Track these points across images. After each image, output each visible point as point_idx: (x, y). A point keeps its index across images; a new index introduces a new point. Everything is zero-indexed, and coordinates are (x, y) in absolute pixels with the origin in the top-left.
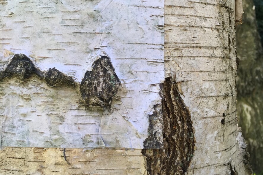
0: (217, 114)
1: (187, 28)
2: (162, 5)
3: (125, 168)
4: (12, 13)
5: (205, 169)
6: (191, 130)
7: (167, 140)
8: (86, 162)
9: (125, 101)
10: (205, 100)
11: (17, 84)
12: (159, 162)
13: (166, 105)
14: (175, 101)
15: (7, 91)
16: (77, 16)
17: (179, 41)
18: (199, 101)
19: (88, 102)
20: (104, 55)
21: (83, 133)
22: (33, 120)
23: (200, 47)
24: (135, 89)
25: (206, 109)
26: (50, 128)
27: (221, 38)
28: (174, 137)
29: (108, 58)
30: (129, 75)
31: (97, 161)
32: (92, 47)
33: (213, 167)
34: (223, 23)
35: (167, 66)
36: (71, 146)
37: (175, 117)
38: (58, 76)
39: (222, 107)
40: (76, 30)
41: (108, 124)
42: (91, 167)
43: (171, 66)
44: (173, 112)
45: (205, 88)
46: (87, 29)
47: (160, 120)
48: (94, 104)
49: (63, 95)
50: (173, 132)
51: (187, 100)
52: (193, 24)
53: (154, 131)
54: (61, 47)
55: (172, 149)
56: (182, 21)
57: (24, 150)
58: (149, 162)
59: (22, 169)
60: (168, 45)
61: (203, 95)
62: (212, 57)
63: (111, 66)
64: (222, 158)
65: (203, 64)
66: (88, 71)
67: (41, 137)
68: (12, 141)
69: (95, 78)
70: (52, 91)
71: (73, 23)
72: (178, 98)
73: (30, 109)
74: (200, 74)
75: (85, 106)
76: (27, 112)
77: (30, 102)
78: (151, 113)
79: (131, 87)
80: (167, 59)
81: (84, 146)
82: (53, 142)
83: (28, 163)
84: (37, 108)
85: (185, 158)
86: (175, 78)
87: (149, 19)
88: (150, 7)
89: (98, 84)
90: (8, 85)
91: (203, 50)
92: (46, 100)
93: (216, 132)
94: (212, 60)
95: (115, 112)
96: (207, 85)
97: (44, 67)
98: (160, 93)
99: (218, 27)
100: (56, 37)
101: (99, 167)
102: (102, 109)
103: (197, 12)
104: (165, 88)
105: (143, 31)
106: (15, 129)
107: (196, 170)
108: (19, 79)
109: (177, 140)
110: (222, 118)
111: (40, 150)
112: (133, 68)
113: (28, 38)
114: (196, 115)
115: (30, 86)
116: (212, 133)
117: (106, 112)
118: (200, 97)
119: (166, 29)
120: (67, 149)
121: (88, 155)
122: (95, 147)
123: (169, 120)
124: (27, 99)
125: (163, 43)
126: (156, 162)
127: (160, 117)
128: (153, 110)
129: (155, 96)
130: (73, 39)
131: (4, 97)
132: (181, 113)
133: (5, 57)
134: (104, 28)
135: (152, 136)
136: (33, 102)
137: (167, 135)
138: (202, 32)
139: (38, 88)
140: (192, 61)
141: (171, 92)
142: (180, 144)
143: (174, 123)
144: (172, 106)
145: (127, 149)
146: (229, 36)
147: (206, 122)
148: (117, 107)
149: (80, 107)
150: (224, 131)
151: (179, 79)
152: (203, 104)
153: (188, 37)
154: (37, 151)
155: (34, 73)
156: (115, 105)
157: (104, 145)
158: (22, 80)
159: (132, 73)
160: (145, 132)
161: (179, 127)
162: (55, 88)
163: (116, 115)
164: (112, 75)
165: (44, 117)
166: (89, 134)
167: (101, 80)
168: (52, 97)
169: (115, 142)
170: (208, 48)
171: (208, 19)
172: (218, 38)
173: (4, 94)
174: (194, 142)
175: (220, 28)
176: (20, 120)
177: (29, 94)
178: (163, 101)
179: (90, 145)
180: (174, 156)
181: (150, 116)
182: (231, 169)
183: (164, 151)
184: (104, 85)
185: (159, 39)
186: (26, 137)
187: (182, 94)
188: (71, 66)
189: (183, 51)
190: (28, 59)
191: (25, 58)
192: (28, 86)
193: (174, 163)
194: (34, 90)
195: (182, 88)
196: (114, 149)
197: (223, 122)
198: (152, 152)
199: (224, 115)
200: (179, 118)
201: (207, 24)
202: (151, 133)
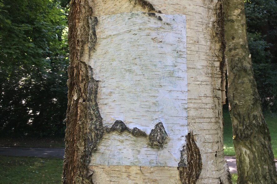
0: (212, 151)
1: (198, 109)
2: (186, 98)
3: (169, 176)
4: (115, 100)
5: (207, 179)
6: (200, 159)
7: (189, 163)
8: (151, 173)
9: (169, 144)
10: (207, 144)
11: (117, 134)
12: (185, 173)
13: (188, 146)
14: (193, 144)
15: (112, 138)
16: (147, 103)
17: (194, 115)
18: (204, 144)
19: (152, 144)
20: (160, 122)
21: (149, 159)
22: (124, 152)
23: (204, 118)
24: (174, 138)
25: (207, 149)
26: (133, 156)
27: (214, 113)
28: (192, 162)
29: (162, 123)
30: (171, 131)
31: (156, 172)
32: (154, 118)
33: (211, 178)
34: (215, 105)
35: (189, 127)
36: (144, 165)
37: (192, 152)
38: (138, 131)
39: (216, 148)
40: (147, 110)
41: (161, 154)
42: (153, 175)
43: (191, 127)
44: (192, 150)
45: (207, 138)
46: (152, 109)
47: (186, 153)
48: (155, 145)
49: (140, 140)
50: (192, 159)
51: (198, 144)
52: (201, 107)
53: (183, 158)
54: (139, 118)
55: (191, 168)
56: (196, 106)
57: (120, 167)
58: (181, 173)
59: (119, 176)
60: (189, 117)
61: (206, 141)
62: (210, 122)
63: (163, 127)
64: (216, 174)
65: (206, 126)
66: (152, 129)
67: (129, 161)
68: (113, 162)
69: (156, 133)
70: (134, 138)
71: (145, 106)
72: (194, 143)
73: (123, 147)
74: (204, 131)
75: (151, 146)
76: (121, 148)
77: (123, 143)
78: (182, 150)
79: (172, 137)
80: (188, 124)
81: (150, 165)
82: (134, 163)
83: (122, 173)
84: (127, 146)
85: (197, 172)
86: (193, 133)
87: (180, 105)
88: (181, 100)
89: (158, 135)
90: (112, 135)
91: (205, 119)
92: (131, 143)
93: (212, 161)
94: (210, 124)
95: (165, 149)
96: (207, 136)
97: (131, 127)
98: (186, 140)
99: (213, 108)
100: (137, 113)
101: (157, 175)
102: (159, 147)
103: (202, 101)
104: (188, 138)
105: (178, 111)
106: (115, 157)
107: (202, 179)
108: (118, 132)
109: (194, 163)
110: (215, 153)
111: (128, 167)
112: (173, 128)
113: (122, 112)
114: (202, 151)
115: (123, 136)
116: (210, 161)
117: (161, 149)
118: (204, 142)
119: (188, 109)
120: (142, 167)
121: (152, 169)
122: (155, 165)
123: (190, 153)
124: (121, 142)
125: (187, 116)
126: (184, 173)
127: (186, 152)
128: (183, 149)
129: (184, 142)
130: (145, 114)
131: (109, 141)
132: (195, 150)
133: (111, 121)
134: (160, 109)
135: (182, 161)
136: (124, 144)
137: (189, 160)
138: (205, 111)
139: (127, 137)
140: (200, 125)
141: (191, 140)
142: (195, 165)
143: (192, 155)
144: (191, 146)
145: (170, 167)
146: (218, 111)
147: (207, 155)
148: (166, 147)
149: (148, 146)
150: (217, 160)
151: (194, 134)
152: (205, 146)
153: (198, 113)
154: (126, 167)
155: (126, 129)
156: (165, 145)
157: (160, 165)
158: (120, 133)
159: (173, 131)
160: (179, 158)
161: (194, 157)
162: (136, 137)
163: (165, 150)
164: (164, 131)
165: (130, 151)
166: (153, 159)
167: (159, 134)
168: (135, 141)
169: (164, 163)
170: (208, 118)
171: (208, 104)
172: (213, 113)
173: (110, 139)
174: (202, 164)
175: (214, 108)
176: (118, 152)
177: (123, 139)
178: (187, 144)
179: (153, 165)
180: (192, 171)
181: (181, 151)
182: (220, 181)
183: (188, 168)
184: (160, 136)
185: (185, 114)
186: (121, 160)
187: (196, 141)
188: (144, 127)
189: (196, 120)
190: (123, 123)
191: (121, 122)
192: (122, 135)
193: (192, 175)
194: (126, 138)
195: (196, 138)
196: (164, 167)
197: (216, 155)
198: (182, 168)
199: (216, 152)
200: (194, 152)
201: (207, 107)
202: (182, 159)
